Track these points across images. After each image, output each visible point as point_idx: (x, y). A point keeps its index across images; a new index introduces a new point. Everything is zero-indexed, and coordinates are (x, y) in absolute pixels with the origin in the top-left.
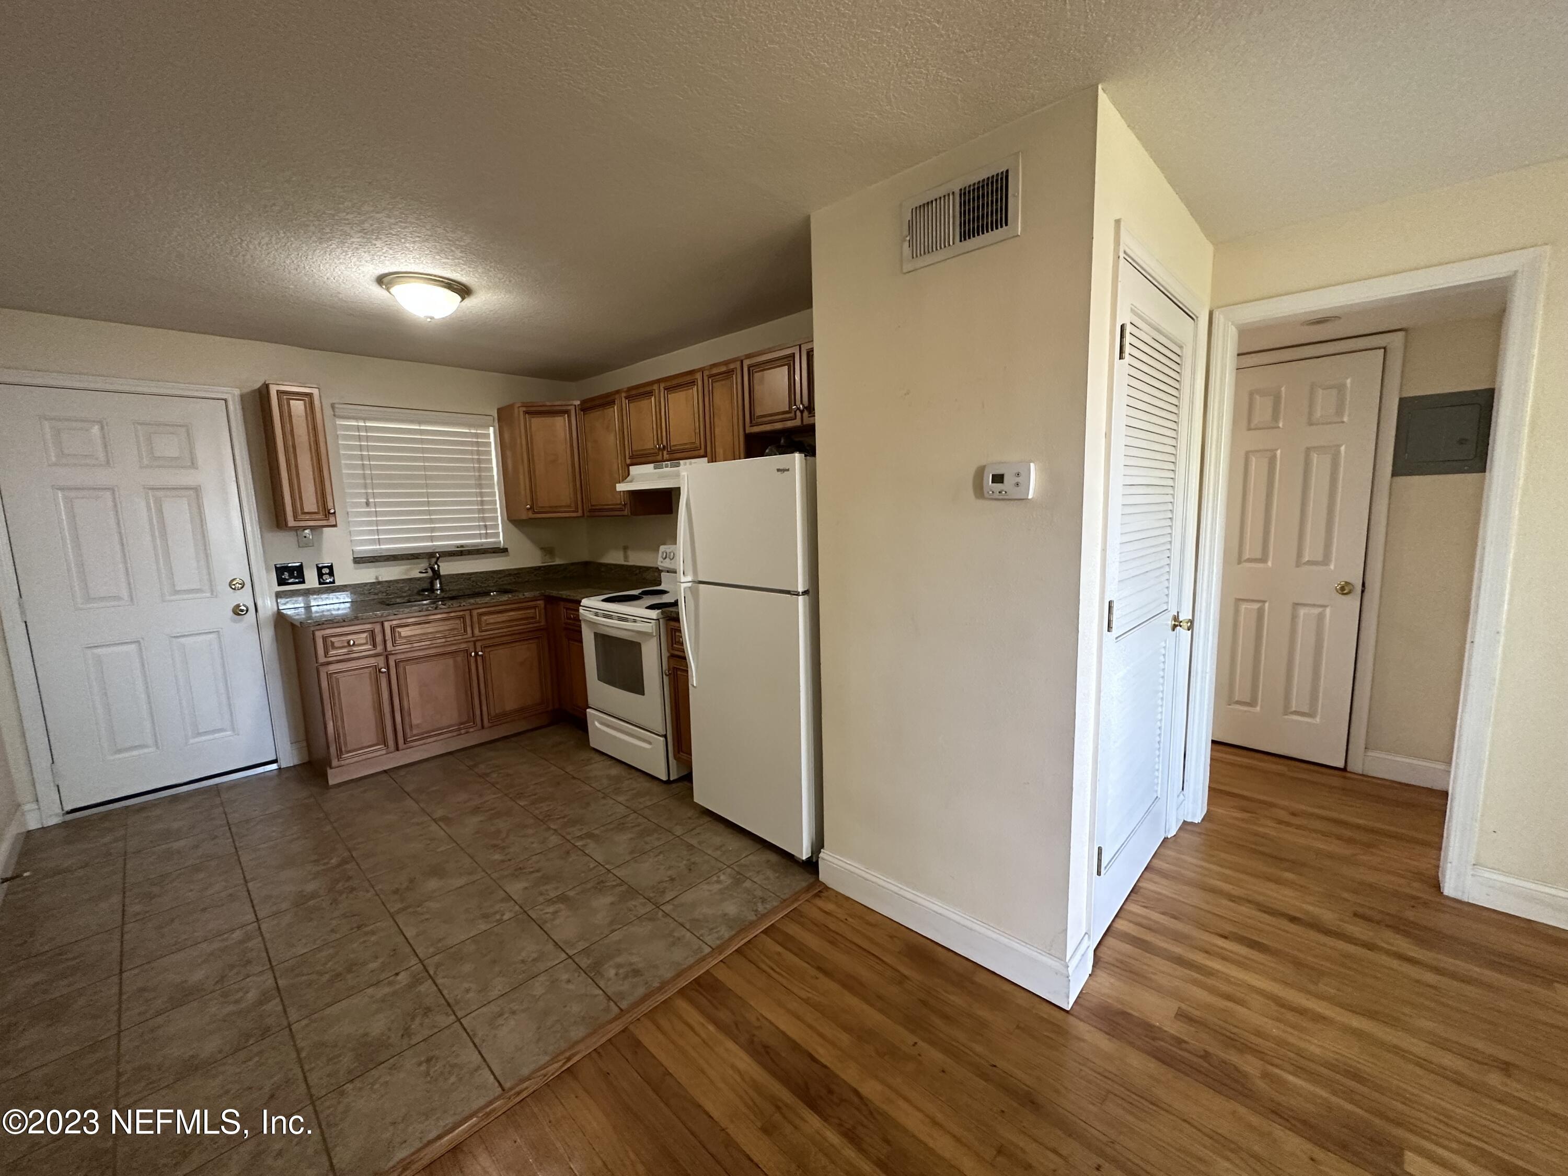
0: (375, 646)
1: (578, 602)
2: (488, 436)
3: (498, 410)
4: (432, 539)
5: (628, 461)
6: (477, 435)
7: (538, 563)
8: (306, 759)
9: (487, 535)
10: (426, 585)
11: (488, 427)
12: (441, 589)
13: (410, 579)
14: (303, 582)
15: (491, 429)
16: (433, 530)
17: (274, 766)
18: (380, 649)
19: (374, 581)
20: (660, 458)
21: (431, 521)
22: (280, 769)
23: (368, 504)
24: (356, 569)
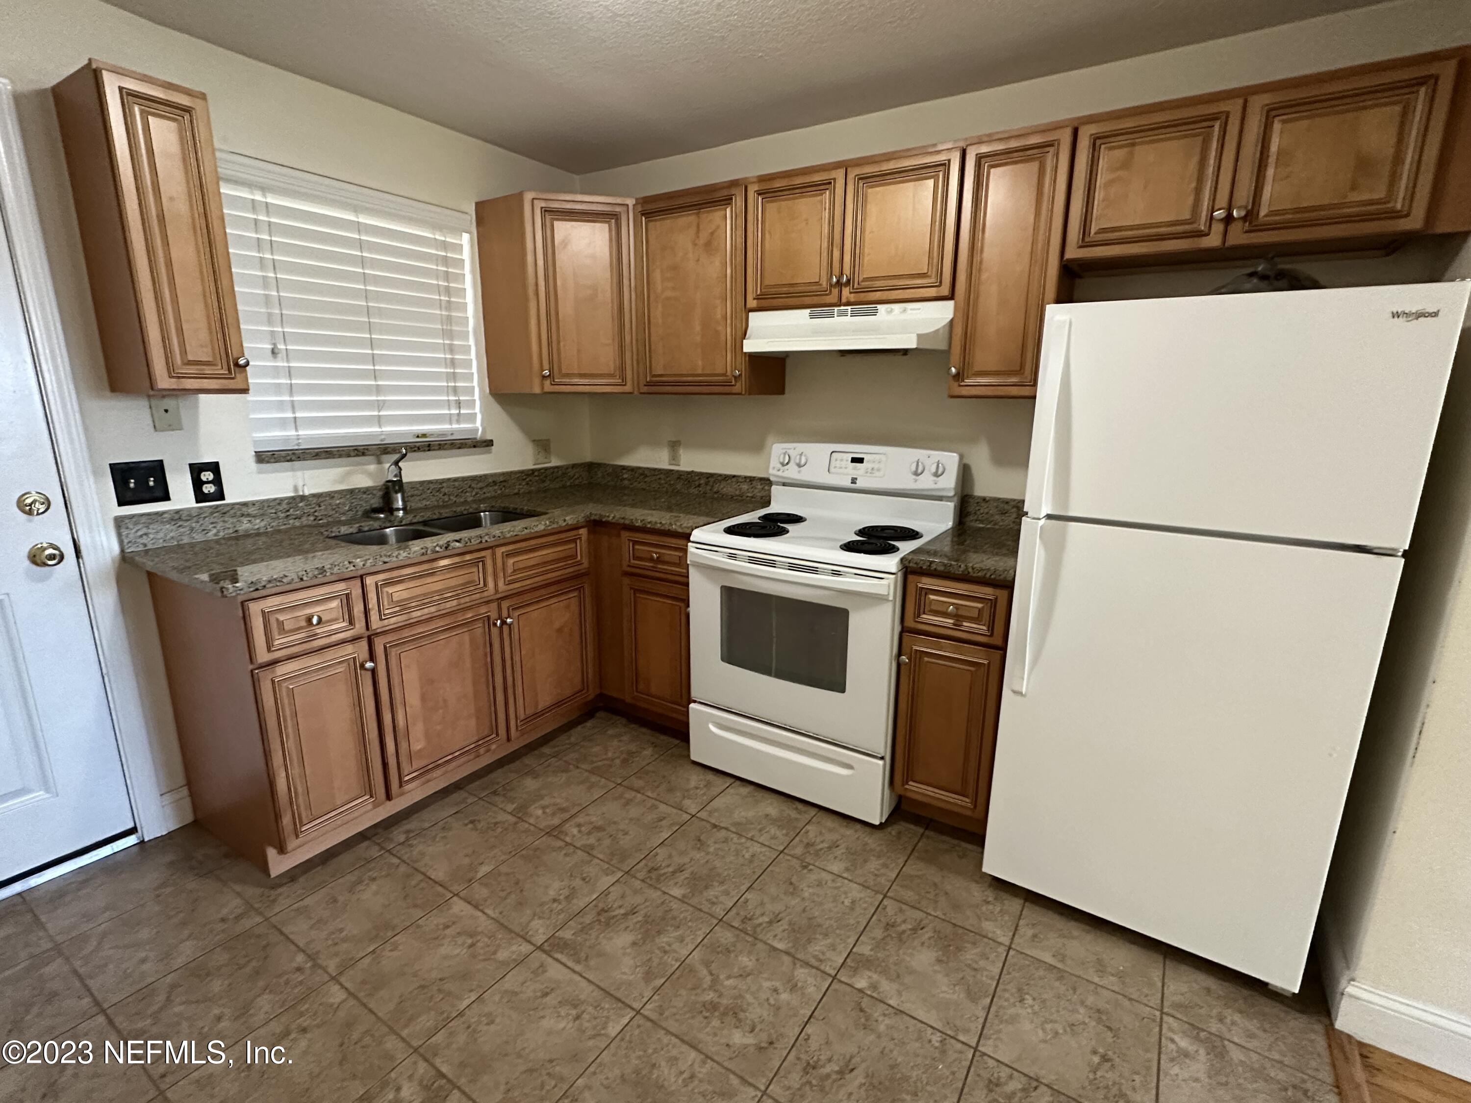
0: (351, 622)
1: (687, 537)
2: (459, 248)
3: (477, 204)
4: (379, 420)
5: (752, 303)
6: (445, 245)
7: (530, 466)
8: (189, 818)
9: (459, 418)
10: (376, 502)
11: (458, 231)
12: (404, 509)
13: (351, 491)
14: (166, 497)
15: (466, 237)
16: (380, 405)
17: (131, 840)
18: (360, 626)
19: (292, 494)
20: (833, 298)
21: (378, 390)
22: (142, 842)
23: (274, 352)
24: (260, 472)
